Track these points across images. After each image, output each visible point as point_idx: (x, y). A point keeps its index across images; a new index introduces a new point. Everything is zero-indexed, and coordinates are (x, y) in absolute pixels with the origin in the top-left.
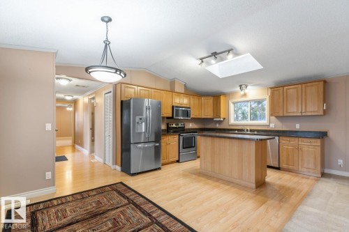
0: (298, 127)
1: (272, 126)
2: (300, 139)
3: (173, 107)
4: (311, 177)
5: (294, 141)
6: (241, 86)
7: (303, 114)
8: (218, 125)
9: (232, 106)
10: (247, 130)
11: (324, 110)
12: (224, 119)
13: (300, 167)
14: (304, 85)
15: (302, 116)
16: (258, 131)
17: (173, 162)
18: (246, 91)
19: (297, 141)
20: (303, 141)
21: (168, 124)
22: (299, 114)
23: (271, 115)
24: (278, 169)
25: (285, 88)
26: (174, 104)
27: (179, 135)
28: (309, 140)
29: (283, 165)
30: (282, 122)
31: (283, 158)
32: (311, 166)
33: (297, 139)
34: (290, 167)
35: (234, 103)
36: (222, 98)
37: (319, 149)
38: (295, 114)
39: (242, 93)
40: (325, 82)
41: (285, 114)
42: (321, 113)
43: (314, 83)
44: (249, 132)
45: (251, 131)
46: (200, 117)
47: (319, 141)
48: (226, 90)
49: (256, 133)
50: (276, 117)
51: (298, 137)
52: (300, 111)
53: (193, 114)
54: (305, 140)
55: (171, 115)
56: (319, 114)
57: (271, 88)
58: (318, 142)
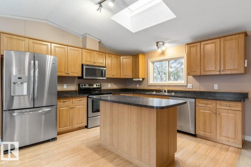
0: (216, 87)
1: (190, 87)
2: (218, 102)
3: (82, 65)
4: (231, 148)
5: (211, 104)
6: (157, 43)
7: (222, 73)
8: (138, 86)
9: (151, 66)
10: (165, 91)
11: (245, 68)
12: (143, 79)
13: (218, 136)
14: (222, 39)
15: (220, 75)
16: (176, 92)
17: (79, 128)
18: (163, 48)
19: (214, 105)
20: (221, 105)
21: (79, 85)
22: (218, 73)
23: (188, 74)
24: (195, 136)
25: (202, 43)
26: (84, 63)
27: (88, 97)
28: (228, 103)
29: (200, 132)
30: (199, 82)
31: (200, 123)
32: (231, 134)
33: (214, 102)
34: (208, 135)
35: (153, 63)
36: (140, 57)
37: (239, 114)
38: (213, 73)
39: (160, 51)
40: (246, 34)
41: (203, 73)
42: (242, 71)
43: (234, 37)
44: (166, 94)
45: (169, 91)
46: (118, 77)
47: (240, 104)
48: (144, 48)
49: (173, 94)
50: (194, 76)
51: (216, 100)
52: (218, 69)
53: (109, 74)
54: (224, 103)
55: (80, 75)
56: (239, 72)
57: (188, 44)
58: (238, 106)
